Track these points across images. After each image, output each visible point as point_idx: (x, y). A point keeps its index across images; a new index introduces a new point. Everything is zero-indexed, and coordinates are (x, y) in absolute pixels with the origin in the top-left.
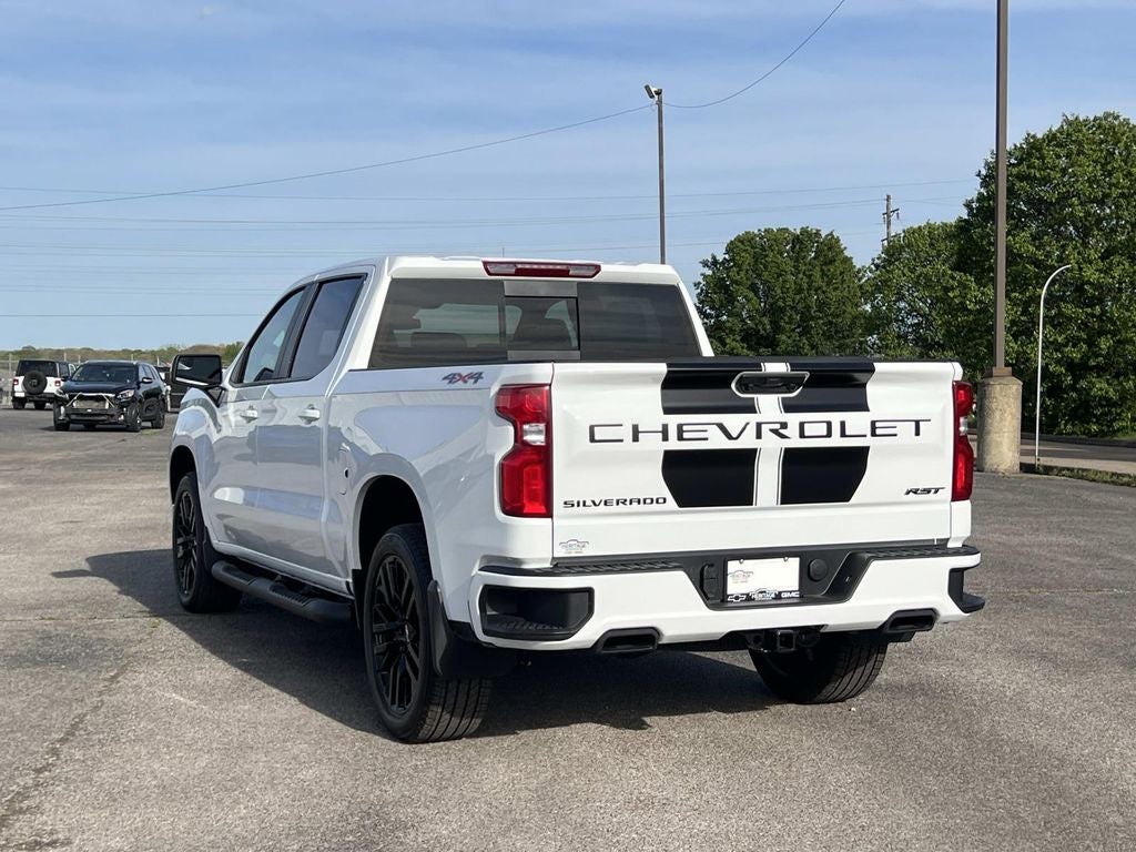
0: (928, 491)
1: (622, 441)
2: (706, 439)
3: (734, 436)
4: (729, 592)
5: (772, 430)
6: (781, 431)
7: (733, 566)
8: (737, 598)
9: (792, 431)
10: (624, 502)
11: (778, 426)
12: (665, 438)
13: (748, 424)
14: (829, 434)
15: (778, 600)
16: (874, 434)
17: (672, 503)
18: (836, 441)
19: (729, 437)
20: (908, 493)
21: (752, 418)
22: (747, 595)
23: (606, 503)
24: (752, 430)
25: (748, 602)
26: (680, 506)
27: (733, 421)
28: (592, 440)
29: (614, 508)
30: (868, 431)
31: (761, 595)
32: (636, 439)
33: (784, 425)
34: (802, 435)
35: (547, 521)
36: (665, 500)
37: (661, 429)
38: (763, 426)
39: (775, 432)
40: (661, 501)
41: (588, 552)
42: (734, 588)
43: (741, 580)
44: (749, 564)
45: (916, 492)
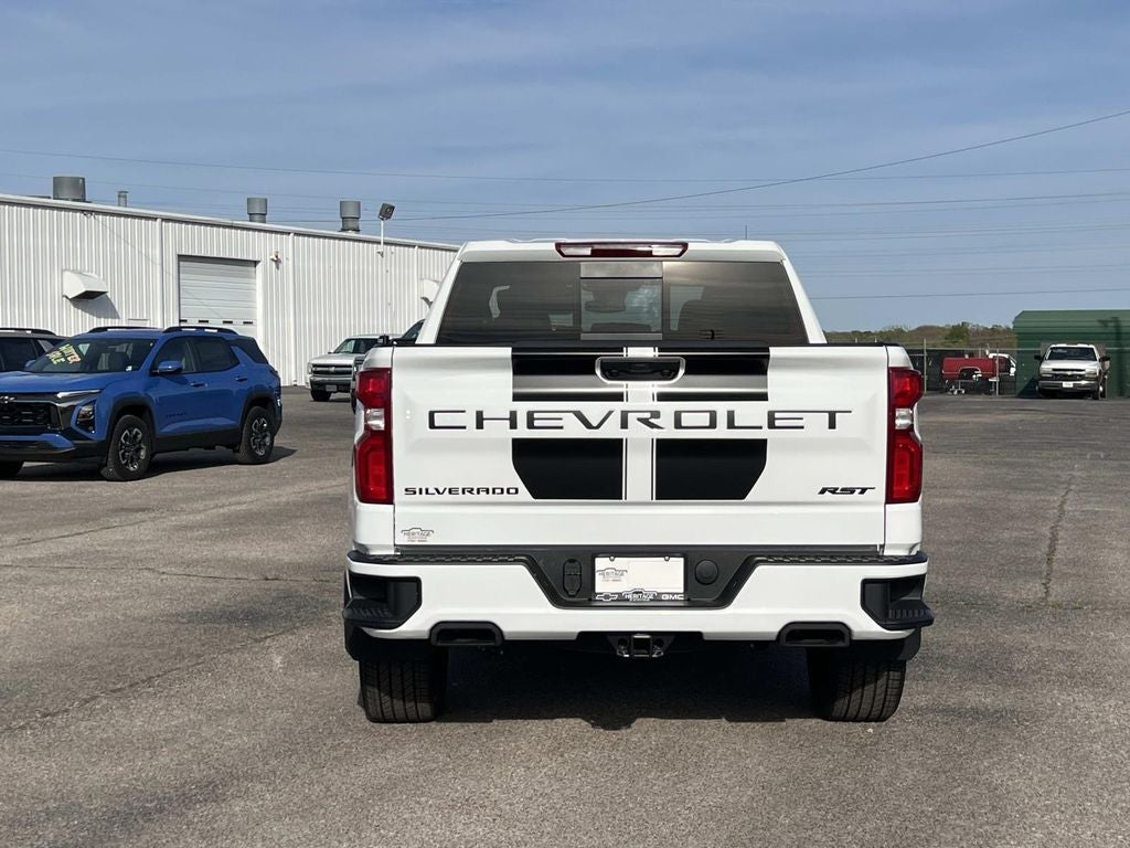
0: (852, 491)
1: (464, 428)
2: (561, 428)
3: (595, 424)
4: (597, 591)
5: (639, 419)
6: (652, 420)
7: (601, 563)
8: (607, 597)
9: (666, 420)
10: (471, 491)
11: (648, 415)
12: (513, 425)
13: (610, 413)
14: (713, 425)
15: (657, 602)
16: (771, 425)
17: (525, 494)
18: (721, 432)
19: (588, 425)
20: (823, 491)
21: (617, 406)
22: (620, 594)
23: (450, 492)
24: (616, 419)
25: (620, 602)
26: (535, 498)
27: (594, 410)
28: (432, 426)
29: (460, 497)
30: (764, 422)
31: (636, 596)
32: (480, 425)
33: (656, 414)
34: (678, 425)
35: (391, 506)
36: (517, 490)
37: (508, 416)
38: (629, 415)
39: (645, 421)
40: (512, 491)
41: (431, 541)
42: (602, 586)
43: (610, 577)
44: (620, 562)
45: (834, 491)
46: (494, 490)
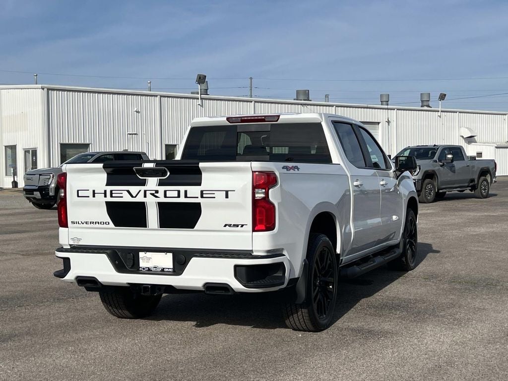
0: (237, 226)
1: (88, 197)
2: (122, 197)
3: (134, 196)
4: (140, 266)
5: (151, 194)
6: (155, 194)
7: (141, 254)
8: (144, 269)
9: (161, 194)
10: (93, 223)
11: (154, 192)
12: (105, 196)
13: (140, 191)
14: (179, 196)
15: (163, 272)
16: (202, 197)
17: (112, 225)
18: (182, 199)
19: (132, 196)
20: (225, 226)
21: (143, 188)
22: (148, 268)
23: (86, 223)
24: (142, 193)
25: (149, 271)
26: (115, 226)
27: (134, 189)
28: (78, 196)
29: (89, 226)
30: (199, 196)
31: (154, 269)
32: (94, 196)
33: (157, 192)
34: (165, 196)
35: (67, 229)
36: (109, 223)
37: (103, 192)
38: (147, 192)
39: (152, 194)
40: (107, 223)
41: (81, 243)
42: (143, 264)
43: (146, 260)
44: (149, 254)
45: (230, 226)
46: (101, 222)
